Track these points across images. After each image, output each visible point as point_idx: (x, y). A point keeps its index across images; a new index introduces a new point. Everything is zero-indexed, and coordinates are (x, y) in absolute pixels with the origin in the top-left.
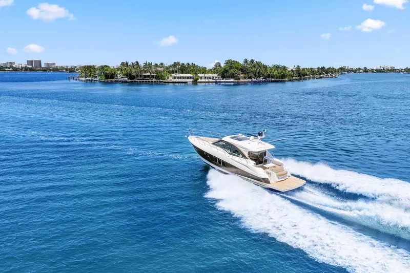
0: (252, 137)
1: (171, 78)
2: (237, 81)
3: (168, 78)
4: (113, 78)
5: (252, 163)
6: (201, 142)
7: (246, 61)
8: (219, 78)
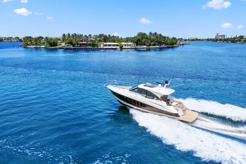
0: (160, 85)
1: (102, 46)
2: (148, 47)
3: (100, 45)
4: (57, 46)
5: (164, 103)
6: (121, 90)
7: (151, 33)
8: (135, 45)
